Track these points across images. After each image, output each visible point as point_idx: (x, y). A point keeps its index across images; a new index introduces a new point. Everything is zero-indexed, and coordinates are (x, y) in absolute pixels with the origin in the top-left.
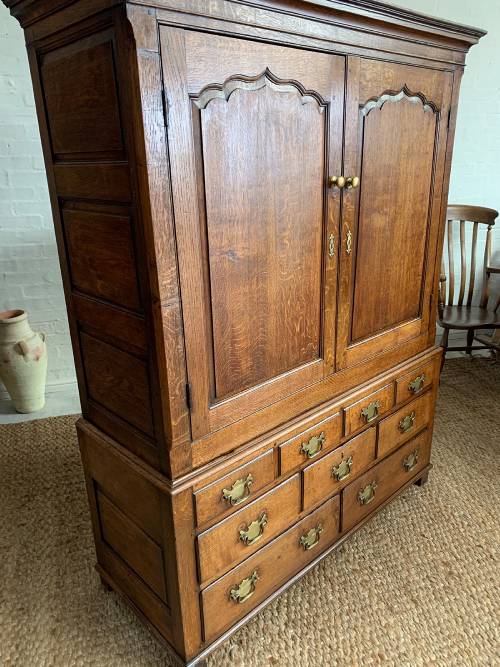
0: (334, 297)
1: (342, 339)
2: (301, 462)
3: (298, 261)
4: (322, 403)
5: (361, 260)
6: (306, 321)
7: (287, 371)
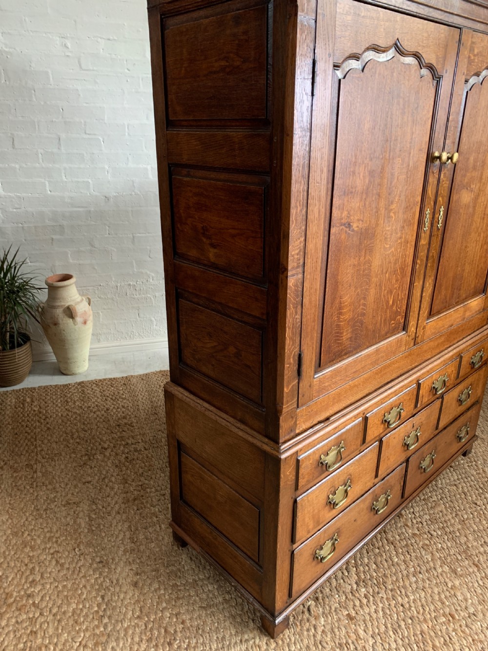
0: (422, 272)
1: (424, 313)
2: (381, 431)
3: (399, 235)
4: (401, 376)
5: (447, 235)
6: (398, 294)
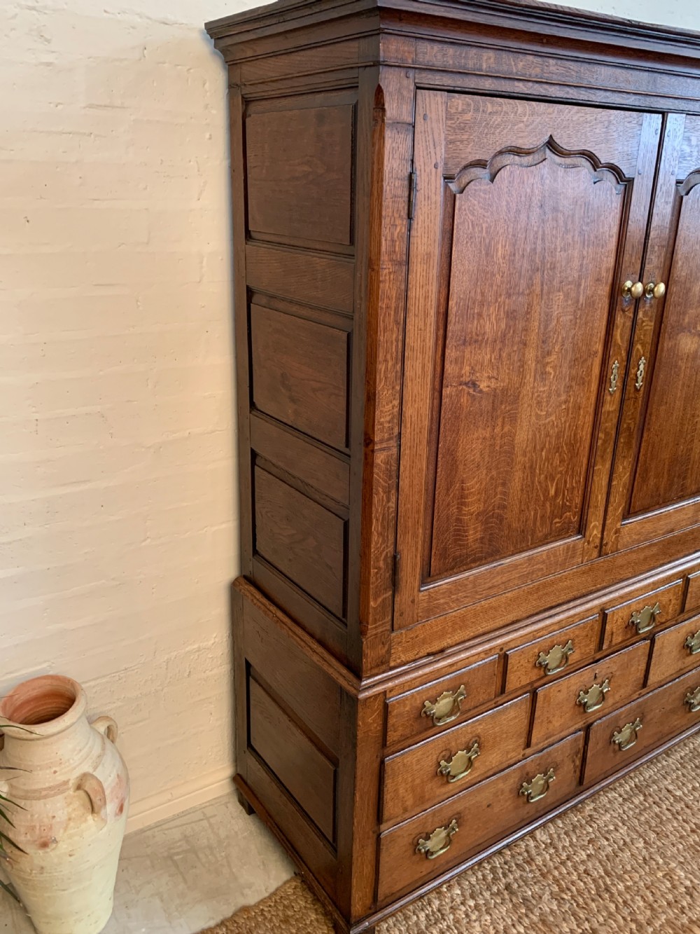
0: (610, 450)
1: (616, 510)
2: (534, 678)
3: (563, 398)
5: (655, 398)
6: (566, 482)
7: (530, 549)
